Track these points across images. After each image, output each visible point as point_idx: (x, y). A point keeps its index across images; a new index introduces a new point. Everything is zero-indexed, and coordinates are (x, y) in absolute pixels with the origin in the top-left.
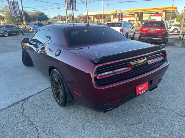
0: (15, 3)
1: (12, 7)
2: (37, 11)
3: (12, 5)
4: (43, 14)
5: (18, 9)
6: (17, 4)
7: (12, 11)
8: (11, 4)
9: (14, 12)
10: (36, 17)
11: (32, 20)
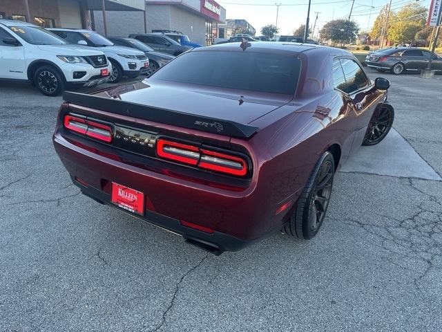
7: (433, 13)
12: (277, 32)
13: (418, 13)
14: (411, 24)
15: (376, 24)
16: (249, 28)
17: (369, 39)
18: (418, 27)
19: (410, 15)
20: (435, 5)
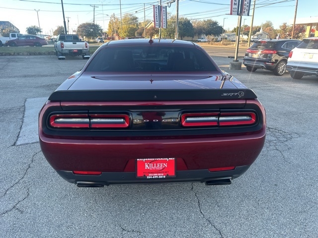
0: (163, 8)
1: (158, 14)
2: (206, 20)
3: (157, 12)
4: (215, 23)
5: (165, 17)
6: (165, 10)
7: (156, 20)
8: (158, 9)
9: (158, 23)
10: (204, 29)
11: (197, 34)
12: (41, 32)
13: (133, 20)
14: (131, 26)
15: (110, 26)
16: (14, 28)
17: (108, 36)
18: (135, 29)
19: (129, 21)
20: (156, 16)
